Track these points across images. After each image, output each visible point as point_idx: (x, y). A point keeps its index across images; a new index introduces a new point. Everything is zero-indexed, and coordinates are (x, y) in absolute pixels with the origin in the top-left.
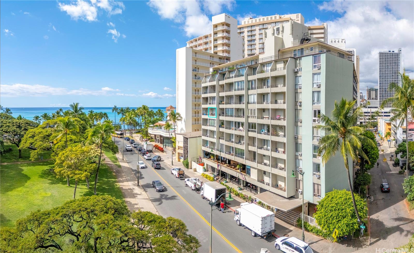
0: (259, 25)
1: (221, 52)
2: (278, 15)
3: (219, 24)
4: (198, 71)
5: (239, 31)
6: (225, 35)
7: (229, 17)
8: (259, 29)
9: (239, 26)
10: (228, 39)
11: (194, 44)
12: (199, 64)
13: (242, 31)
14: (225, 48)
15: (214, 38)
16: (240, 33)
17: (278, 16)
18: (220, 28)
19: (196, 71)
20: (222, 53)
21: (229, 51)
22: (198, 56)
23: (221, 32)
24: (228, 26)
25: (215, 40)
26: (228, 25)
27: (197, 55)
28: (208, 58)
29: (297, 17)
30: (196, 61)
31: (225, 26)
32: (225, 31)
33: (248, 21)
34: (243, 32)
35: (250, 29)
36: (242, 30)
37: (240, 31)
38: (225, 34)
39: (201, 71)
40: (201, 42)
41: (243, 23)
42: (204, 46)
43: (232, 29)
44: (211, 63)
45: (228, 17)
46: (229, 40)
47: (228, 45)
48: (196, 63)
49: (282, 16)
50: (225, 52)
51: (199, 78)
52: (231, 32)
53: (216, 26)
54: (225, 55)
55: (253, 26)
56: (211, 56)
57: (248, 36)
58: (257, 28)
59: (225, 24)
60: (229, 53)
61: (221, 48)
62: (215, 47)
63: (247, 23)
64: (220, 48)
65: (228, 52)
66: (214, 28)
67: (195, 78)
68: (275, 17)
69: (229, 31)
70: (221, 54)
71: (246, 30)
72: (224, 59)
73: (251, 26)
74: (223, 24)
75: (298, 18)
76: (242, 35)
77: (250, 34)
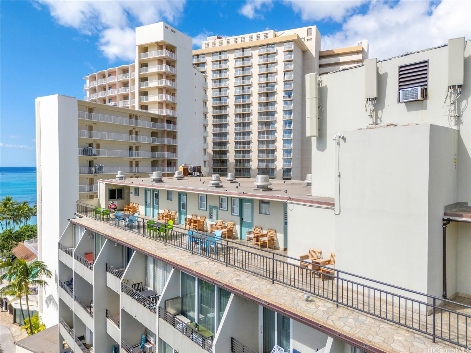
0: (236, 50)
1: (157, 105)
2: (272, 31)
3: (151, 45)
4: (98, 154)
5: (195, 61)
6: (164, 70)
7: (174, 32)
8: (235, 59)
9: (195, 52)
10: (172, 77)
11: (100, 82)
12: (98, 136)
13: (201, 62)
14: (166, 97)
15: (140, 75)
16: (199, 65)
17: (271, 33)
18: (154, 54)
19: (90, 152)
20: (159, 108)
21: (175, 104)
22: (97, 117)
23: (157, 62)
24: (172, 51)
25: (144, 79)
26: (171, 49)
27: (94, 114)
28: (125, 121)
29: (309, 33)
30: (91, 128)
31: (164, 50)
32: (164, 62)
33: (214, 43)
34: (204, 64)
35: (217, 58)
36: (202, 60)
37: (198, 61)
38: (164, 67)
39: (104, 153)
40: (114, 80)
41: (203, 47)
42: (120, 89)
43: (179, 56)
44: (131, 132)
45: (172, 31)
46: (174, 80)
47: (171, 92)
48: (91, 136)
49: (279, 33)
50: (164, 106)
51: (98, 170)
52: (178, 64)
53: (144, 49)
54: (164, 114)
55: (222, 52)
56: (133, 116)
57: (214, 71)
58: (231, 57)
59: (164, 47)
60: (174, 108)
61: (157, 97)
62: (144, 93)
63: (211, 46)
64: (154, 98)
65: (172, 106)
66: (139, 53)
67: (90, 171)
68: (266, 36)
69: (174, 61)
70: (154, 111)
71: (209, 60)
72: (162, 121)
73: (220, 53)
74: (160, 46)
75: (311, 34)
76: (202, 69)
77: (217, 67)
